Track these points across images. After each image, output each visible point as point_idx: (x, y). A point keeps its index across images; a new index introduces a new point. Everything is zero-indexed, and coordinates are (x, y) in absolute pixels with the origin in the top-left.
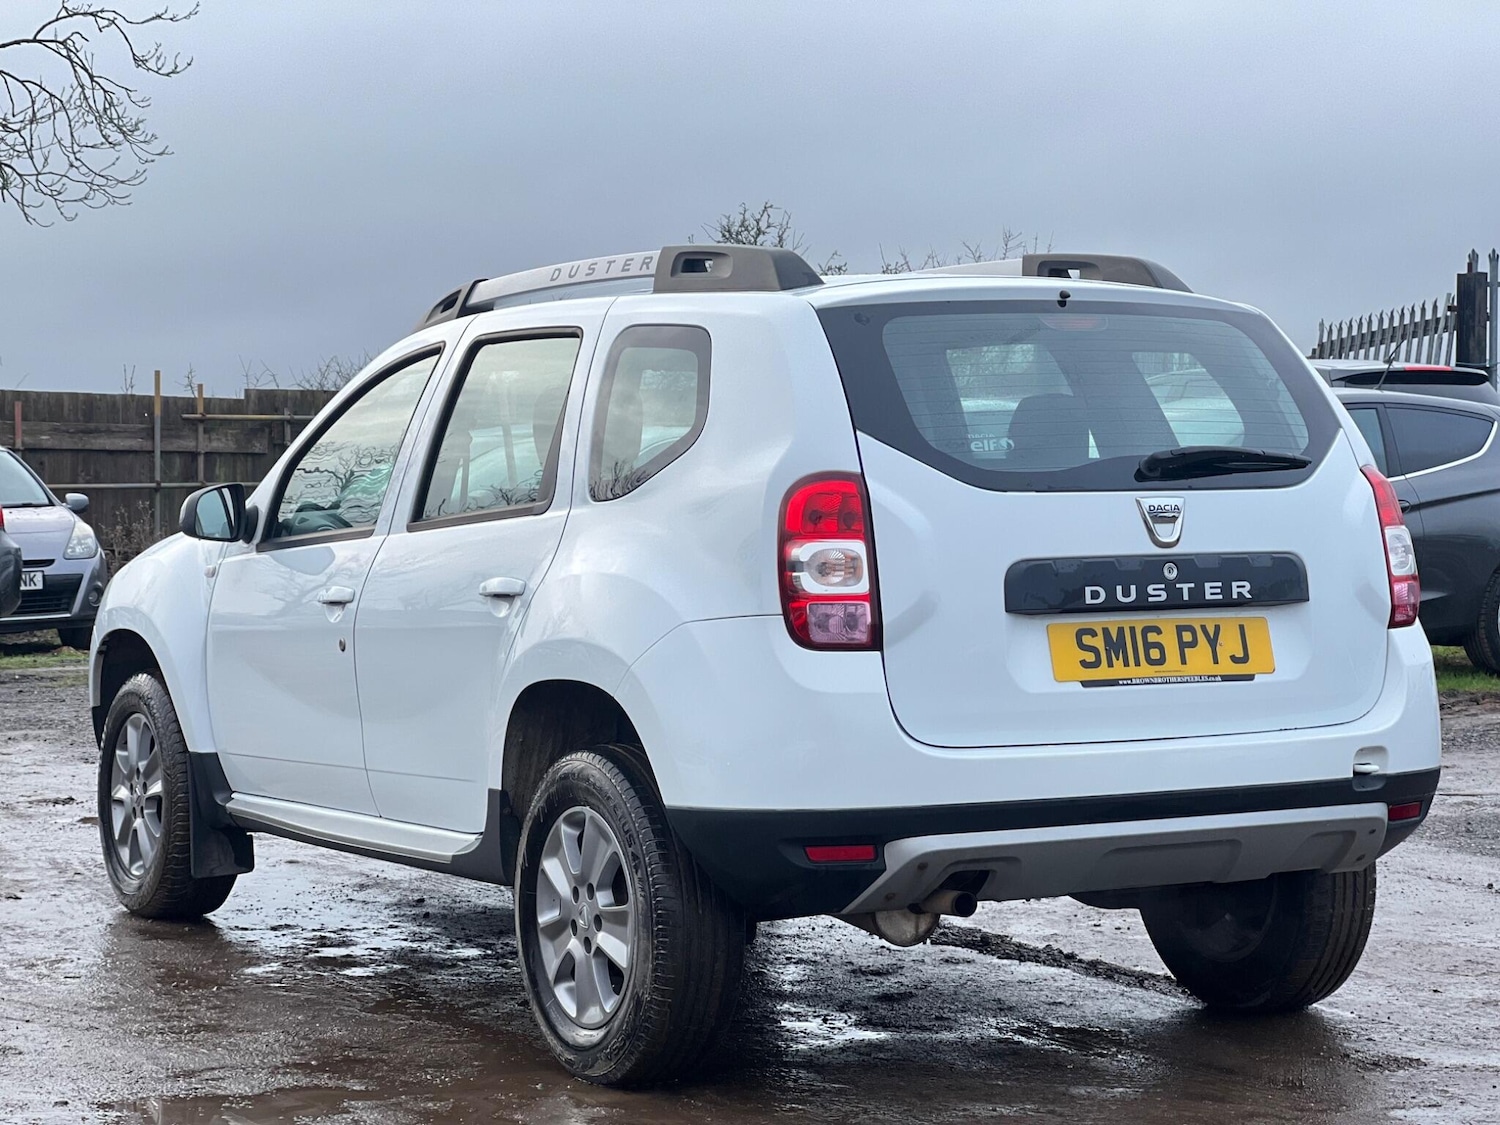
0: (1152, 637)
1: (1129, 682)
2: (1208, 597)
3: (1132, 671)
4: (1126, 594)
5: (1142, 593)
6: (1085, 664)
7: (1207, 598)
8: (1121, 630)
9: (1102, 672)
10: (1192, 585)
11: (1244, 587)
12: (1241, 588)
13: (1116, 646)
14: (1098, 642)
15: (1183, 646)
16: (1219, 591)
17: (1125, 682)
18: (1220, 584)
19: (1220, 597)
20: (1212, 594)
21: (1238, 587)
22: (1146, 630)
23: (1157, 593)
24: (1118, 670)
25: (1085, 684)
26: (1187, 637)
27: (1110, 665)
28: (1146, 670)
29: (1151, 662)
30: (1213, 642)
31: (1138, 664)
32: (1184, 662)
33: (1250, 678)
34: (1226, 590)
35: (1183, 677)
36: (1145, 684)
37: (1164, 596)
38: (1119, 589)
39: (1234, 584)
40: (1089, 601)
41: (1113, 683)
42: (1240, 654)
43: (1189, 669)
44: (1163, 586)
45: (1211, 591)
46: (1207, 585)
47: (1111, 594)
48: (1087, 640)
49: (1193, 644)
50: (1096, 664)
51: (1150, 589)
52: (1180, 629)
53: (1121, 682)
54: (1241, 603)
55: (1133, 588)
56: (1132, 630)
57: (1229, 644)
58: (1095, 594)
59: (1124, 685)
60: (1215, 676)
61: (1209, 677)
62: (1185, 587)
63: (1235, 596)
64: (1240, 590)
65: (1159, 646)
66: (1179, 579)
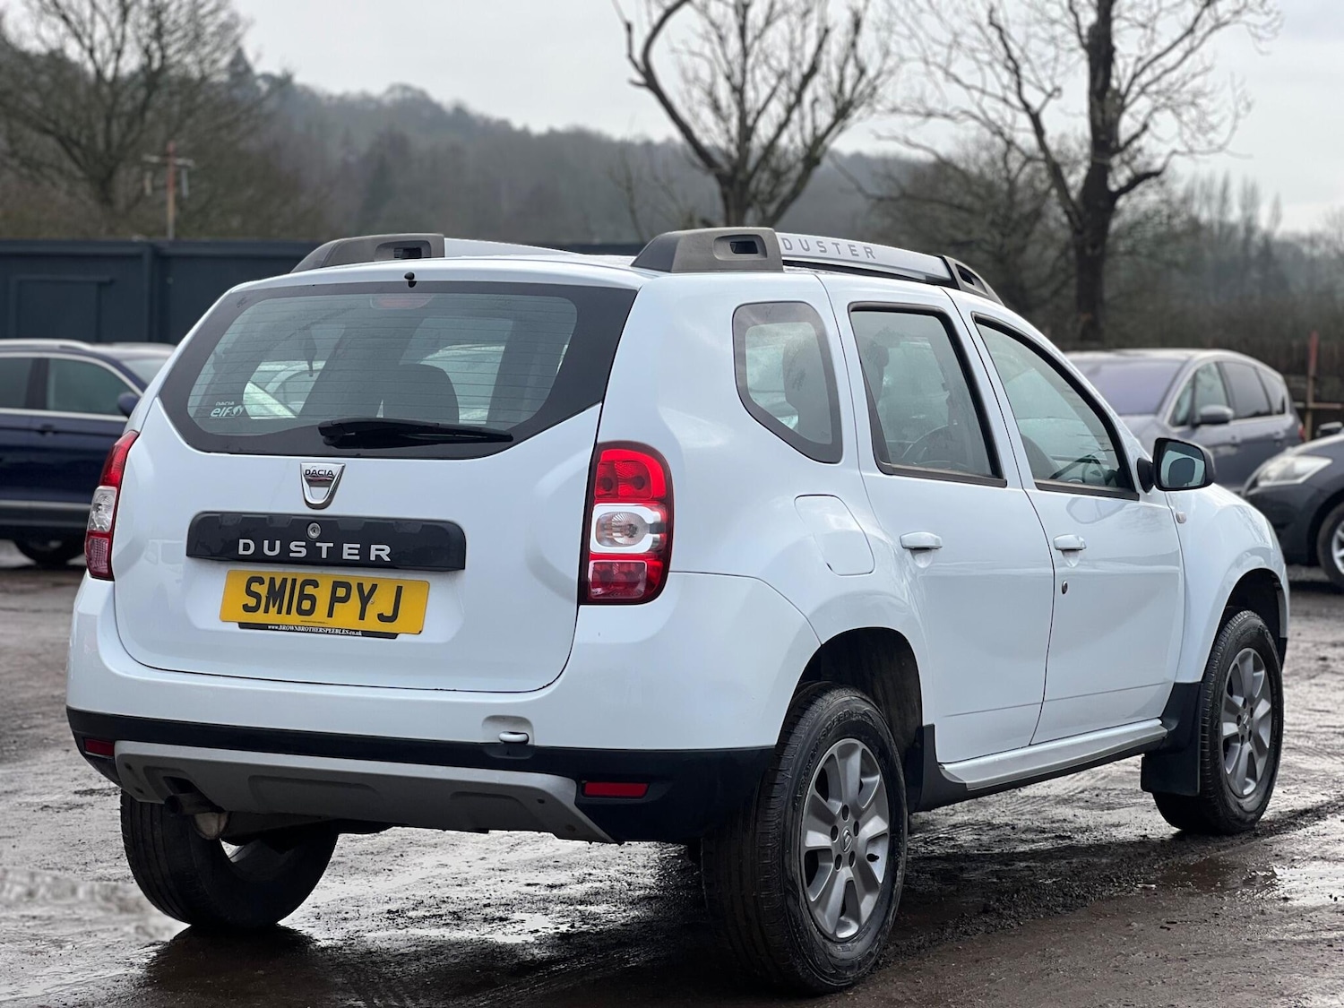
0: (309, 590)
1: (277, 628)
2: (345, 556)
3: (283, 619)
4: (272, 548)
5: (285, 549)
6: (246, 608)
7: (344, 558)
8: (285, 580)
9: (259, 617)
10: (332, 545)
11: (383, 550)
12: (381, 551)
13: (275, 595)
14: (262, 590)
15: (334, 599)
16: (357, 552)
17: (273, 627)
18: (358, 546)
19: (358, 558)
20: (349, 554)
21: (377, 550)
22: (306, 582)
23: (298, 549)
24: (272, 617)
25: (243, 625)
26: (341, 592)
27: (266, 611)
28: (295, 618)
29: (301, 612)
30: (365, 600)
31: (289, 612)
32: (330, 614)
33: (394, 636)
34: (364, 552)
35: (325, 628)
36: (289, 631)
37: (304, 552)
38: (266, 542)
39: (373, 547)
40: (241, 552)
41: (263, 627)
42: (389, 613)
43: (332, 622)
44: (304, 544)
45: (349, 551)
46: (346, 546)
47: (259, 547)
48: (255, 587)
49: (345, 600)
50: (255, 609)
51: (292, 546)
52: (336, 585)
53: (270, 627)
54: (379, 564)
55: (278, 543)
56: (294, 581)
57: (382, 603)
58: (246, 547)
59: (271, 629)
60: (356, 631)
61: (350, 630)
62: (324, 546)
63: (373, 558)
64: (378, 553)
65: (312, 599)
66: (320, 539)
